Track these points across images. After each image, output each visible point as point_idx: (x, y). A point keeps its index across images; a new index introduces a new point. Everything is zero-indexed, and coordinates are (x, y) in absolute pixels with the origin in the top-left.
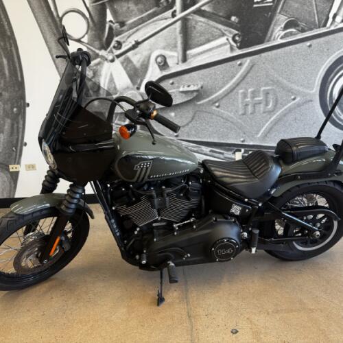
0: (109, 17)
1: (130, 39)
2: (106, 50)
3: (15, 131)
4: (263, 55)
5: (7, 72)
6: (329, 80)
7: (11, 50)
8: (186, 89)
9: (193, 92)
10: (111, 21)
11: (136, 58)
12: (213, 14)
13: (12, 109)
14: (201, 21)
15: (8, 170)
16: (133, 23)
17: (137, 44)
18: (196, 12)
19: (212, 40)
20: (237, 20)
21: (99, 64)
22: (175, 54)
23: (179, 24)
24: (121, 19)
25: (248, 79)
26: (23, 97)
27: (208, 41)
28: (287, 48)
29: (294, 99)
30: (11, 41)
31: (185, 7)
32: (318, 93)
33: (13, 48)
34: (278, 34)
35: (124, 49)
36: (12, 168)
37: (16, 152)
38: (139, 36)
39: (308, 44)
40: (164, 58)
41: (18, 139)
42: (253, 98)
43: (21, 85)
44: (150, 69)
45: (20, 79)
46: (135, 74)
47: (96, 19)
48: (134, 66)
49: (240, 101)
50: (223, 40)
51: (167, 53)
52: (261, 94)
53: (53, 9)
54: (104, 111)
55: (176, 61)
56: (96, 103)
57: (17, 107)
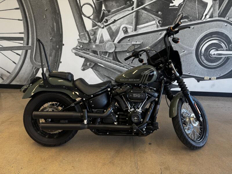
0: (103, 8)
1: (112, 19)
2: (100, 23)
3: (57, 56)
5: (55, 29)
6: (201, 44)
7: (58, 19)
8: (135, 43)
9: (139, 44)
10: (104, 10)
11: (114, 27)
12: (150, 10)
13: (56, 46)
14: (145, 13)
16: (114, 11)
17: (115, 21)
18: (143, 9)
19: (149, 22)
20: (161, 14)
21: (96, 29)
22: (132, 27)
23: (134, 13)
24: (108, 9)
26: (62, 41)
27: (147, 22)
29: (184, 52)
30: (59, 16)
31: (138, 6)
32: (195, 50)
33: (59, 19)
35: (109, 23)
37: (57, 66)
38: (116, 18)
39: (193, 27)
40: (126, 28)
41: (58, 60)
43: (61, 36)
44: (120, 33)
45: (61, 33)
46: (113, 35)
47: (97, 8)
48: (113, 31)
50: (154, 22)
51: (128, 26)
53: (78, 2)
54: (97, 50)
55: (131, 30)
56: (94, 46)
57: (58, 45)
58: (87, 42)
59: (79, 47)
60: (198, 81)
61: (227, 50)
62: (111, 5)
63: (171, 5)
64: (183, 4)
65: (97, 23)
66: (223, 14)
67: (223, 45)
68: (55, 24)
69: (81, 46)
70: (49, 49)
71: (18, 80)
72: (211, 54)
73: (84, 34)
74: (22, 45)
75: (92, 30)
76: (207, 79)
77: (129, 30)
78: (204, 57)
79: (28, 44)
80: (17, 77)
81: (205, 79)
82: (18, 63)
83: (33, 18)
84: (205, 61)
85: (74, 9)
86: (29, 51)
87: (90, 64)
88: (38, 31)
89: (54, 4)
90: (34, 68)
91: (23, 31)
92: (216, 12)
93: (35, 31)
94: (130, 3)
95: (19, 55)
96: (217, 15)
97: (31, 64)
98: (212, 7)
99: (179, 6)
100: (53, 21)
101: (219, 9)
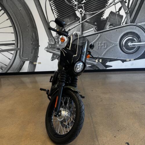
3: (36, 53)
4: (104, 33)
5: (34, 37)
7: (36, 31)
12: (90, 22)
14: (87, 24)
15: (33, 64)
16: (68, 24)
17: (70, 30)
18: (85, 22)
20: (96, 24)
22: (80, 33)
23: (81, 25)
25: (99, 39)
26: (38, 44)
27: (89, 29)
28: (110, 31)
29: (112, 45)
30: (36, 29)
31: (82, 20)
32: (119, 43)
34: (108, 27)
36: (34, 63)
37: (36, 59)
38: (70, 28)
39: (116, 30)
40: (77, 34)
41: (36, 55)
42: (101, 44)
43: (38, 41)
45: (38, 39)
49: (97, 45)
50: (92, 29)
51: (78, 32)
52: (103, 44)
53: (47, 20)
54: (60, 48)
56: (58, 46)
57: (36, 46)
58: (54, 43)
59: (49, 46)
60: (123, 62)
61: (138, 42)
63: (102, 18)
64: (108, 18)
66: (133, 21)
67: (135, 39)
68: (34, 34)
69: (50, 46)
70: (31, 49)
71: (12, 69)
72: (129, 45)
73: (52, 39)
74: (14, 48)
75: (56, 36)
78: (125, 47)
79: (17, 47)
80: (11, 68)
81: (127, 60)
82: (12, 59)
83: (20, 31)
84: (126, 50)
85: (45, 25)
86: (18, 51)
87: (56, 57)
89: (33, 22)
90: (22, 61)
91: (14, 39)
92: (129, 20)
93: (22, 38)
94: (78, 19)
95: (12, 54)
96: (130, 22)
97: (20, 59)
98: (126, 17)
99: (106, 19)
100: (32, 32)
101: (130, 19)
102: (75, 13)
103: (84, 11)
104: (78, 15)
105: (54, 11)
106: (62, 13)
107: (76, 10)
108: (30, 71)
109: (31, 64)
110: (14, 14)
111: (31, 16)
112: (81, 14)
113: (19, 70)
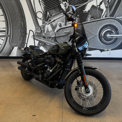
1: (53, 19)
2: (47, 21)
3: (24, 40)
5: (23, 25)
6: (101, 31)
7: (24, 21)
8: (66, 32)
9: (67, 33)
10: (48, 15)
11: (54, 24)
15: (21, 49)
16: (54, 15)
17: (54, 20)
18: (69, 13)
20: (79, 16)
21: (45, 25)
22: (64, 23)
23: (65, 16)
24: (51, 14)
26: (26, 32)
28: (91, 23)
29: (92, 36)
30: (24, 18)
32: (98, 34)
34: (89, 20)
35: (51, 21)
38: (55, 19)
39: (96, 22)
40: (61, 24)
41: (24, 42)
43: (26, 29)
44: (57, 27)
45: (26, 27)
46: (54, 28)
47: (45, 14)
48: (53, 26)
51: (62, 23)
53: (35, 11)
54: (45, 36)
55: (63, 25)
56: (44, 34)
57: (24, 34)
58: (40, 32)
59: (36, 34)
60: (101, 52)
61: (116, 34)
62: (52, 12)
63: (84, 11)
64: (90, 11)
65: (45, 22)
66: (112, 15)
67: (113, 31)
68: (22, 23)
69: (37, 34)
70: (19, 36)
71: (2, 54)
72: (107, 37)
73: (38, 28)
74: (5, 35)
75: (42, 25)
76: (106, 50)
77: (62, 25)
78: (104, 38)
79: (8, 34)
80: (2, 52)
81: (105, 50)
82: (3, 44)
83: (11, 20)
84: (104, 41)
85: (32, 15)
86: (8, 38)
87: (42, 44)
88: (13, 27)
89: (22, 13)
90: (11, 47)
91: (5, 27)
92: (108, 14)
93: (12, 27)
94: (62, 10)
95: (3, 40)
96: (109, 16)
97: (9, 45)
98: (106, 11)
99: (88, 12)
100: (21, 21)
101: (110, 13)
102: (60, 5)
103: (68, 4)
104: (62, 8)
105: (41, 2)
106: (48, 5)
107: (61, 3)
108: (18, 56)
109: (19, 50)
110: (5, 4)
111: (21, 6)
112: (65, 6)
113: (8, 55)
